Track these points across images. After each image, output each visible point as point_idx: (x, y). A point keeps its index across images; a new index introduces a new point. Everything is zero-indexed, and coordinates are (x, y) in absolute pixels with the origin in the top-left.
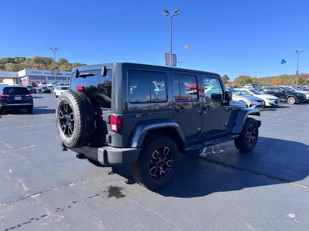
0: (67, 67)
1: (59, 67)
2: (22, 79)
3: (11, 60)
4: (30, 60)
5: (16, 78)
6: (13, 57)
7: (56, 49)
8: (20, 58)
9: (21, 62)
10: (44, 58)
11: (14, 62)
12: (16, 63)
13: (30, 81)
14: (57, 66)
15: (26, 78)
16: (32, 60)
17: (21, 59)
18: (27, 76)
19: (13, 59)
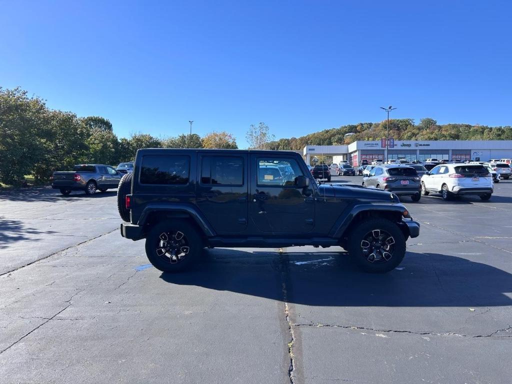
0: (432, 133)
1: (418, 133)
2: (352, 155)
3: (353, 129)
4: (377, 125)
5: (346, 154)
6: (355, 124)
7: (390, 108)
8: (365, 124)
9: (366, 129)
10: (398, 121)
11: (356, 132)
12: (359, 132)
13: (361, 157)
14: (416, 131)
15: (357, 153)
16: (380, 126)
17: (365, 126)
18: (359, 150)
19: (356, 127)
